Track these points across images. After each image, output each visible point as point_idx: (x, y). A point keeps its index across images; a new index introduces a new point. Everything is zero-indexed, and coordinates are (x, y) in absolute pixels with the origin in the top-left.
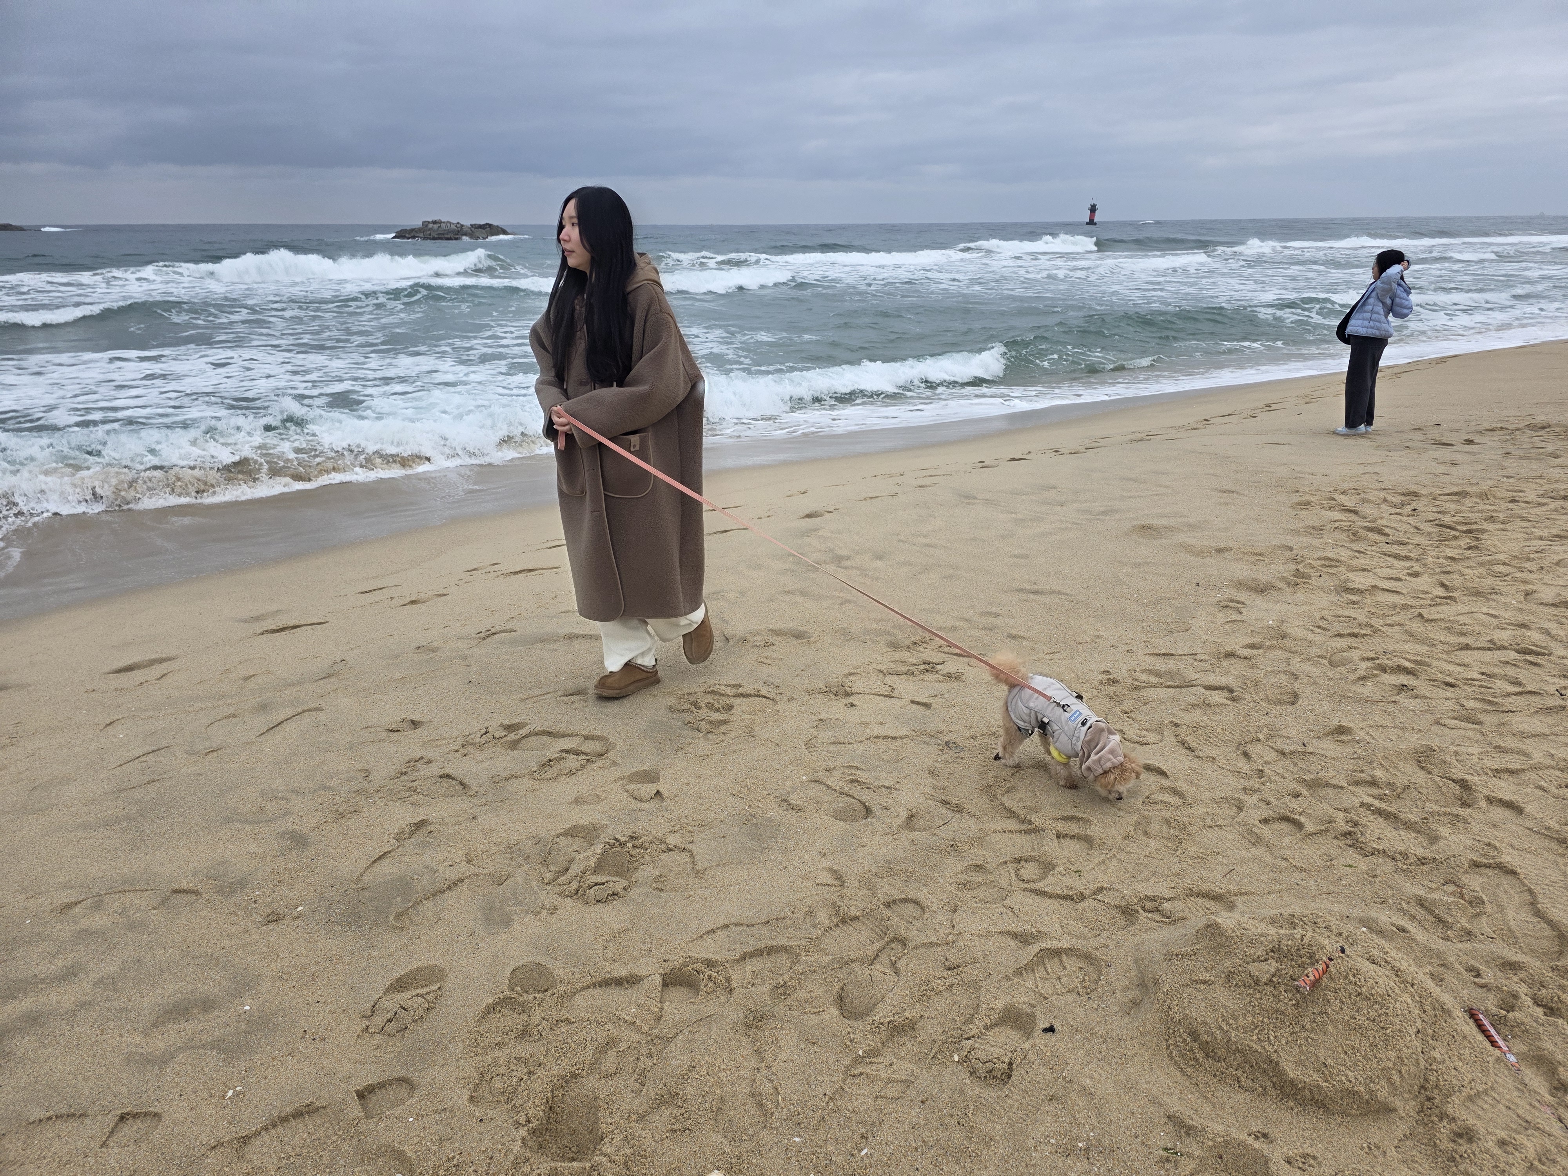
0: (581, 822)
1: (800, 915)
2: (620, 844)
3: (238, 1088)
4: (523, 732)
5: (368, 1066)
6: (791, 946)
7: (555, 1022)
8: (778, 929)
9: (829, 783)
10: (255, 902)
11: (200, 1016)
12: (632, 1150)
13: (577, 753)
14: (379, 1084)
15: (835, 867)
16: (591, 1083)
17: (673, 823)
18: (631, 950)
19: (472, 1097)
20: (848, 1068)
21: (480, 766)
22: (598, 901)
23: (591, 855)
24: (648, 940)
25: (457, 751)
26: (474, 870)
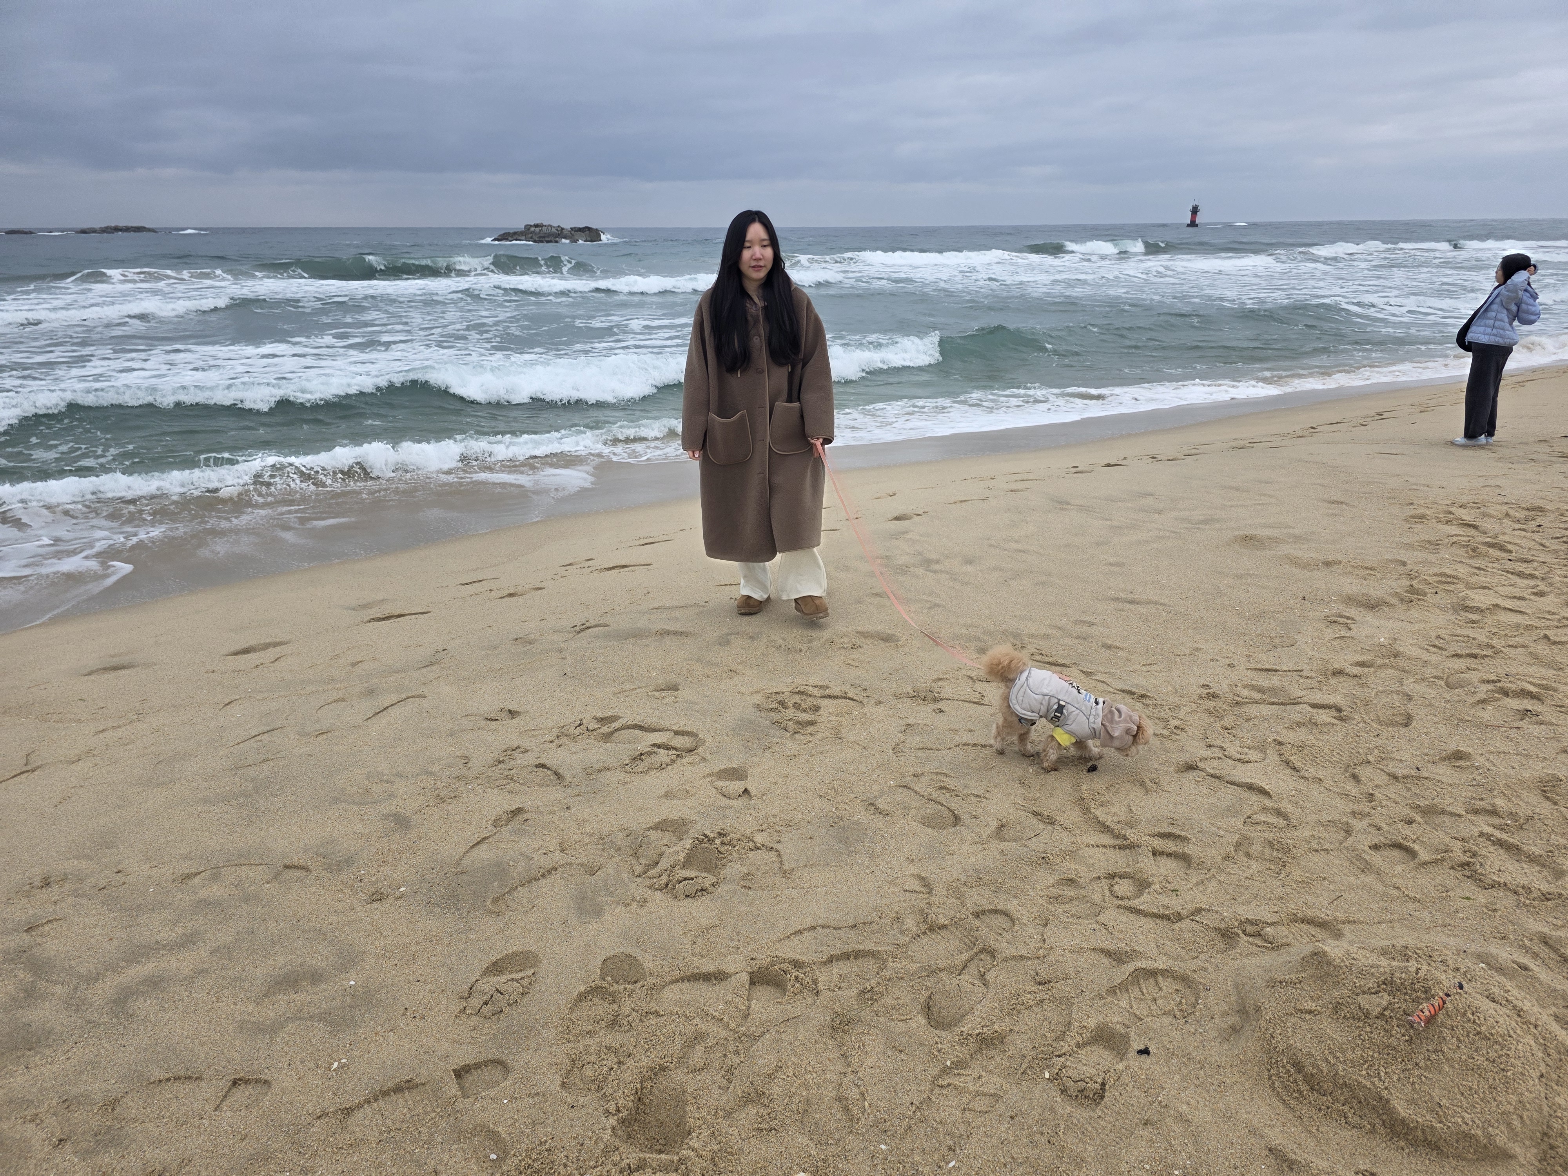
0: (671, 817)
1: (888, 921)
2: (709, 840)
3: (343, 1061)
4: (615, 725)
5: (464, 1047)
6: (878, 952)
7: (644, 1014)
8: (865, 934)
9: (917, 788)
10: (361, 881)
11: (309, 988)
12: (719, 1146)
13: (667, 747)
14: (475, 1064)
15: (923, 875)
16: (679, 1076)
17: (760, 822)
18: (720, 946)
19: (564, 1083)
20: (935, 1078)
21: (574, 757)
22: (687, 896)
23: (680, 849)
24: (736, 938)
25: (552, 742)
26: (568, 859)
